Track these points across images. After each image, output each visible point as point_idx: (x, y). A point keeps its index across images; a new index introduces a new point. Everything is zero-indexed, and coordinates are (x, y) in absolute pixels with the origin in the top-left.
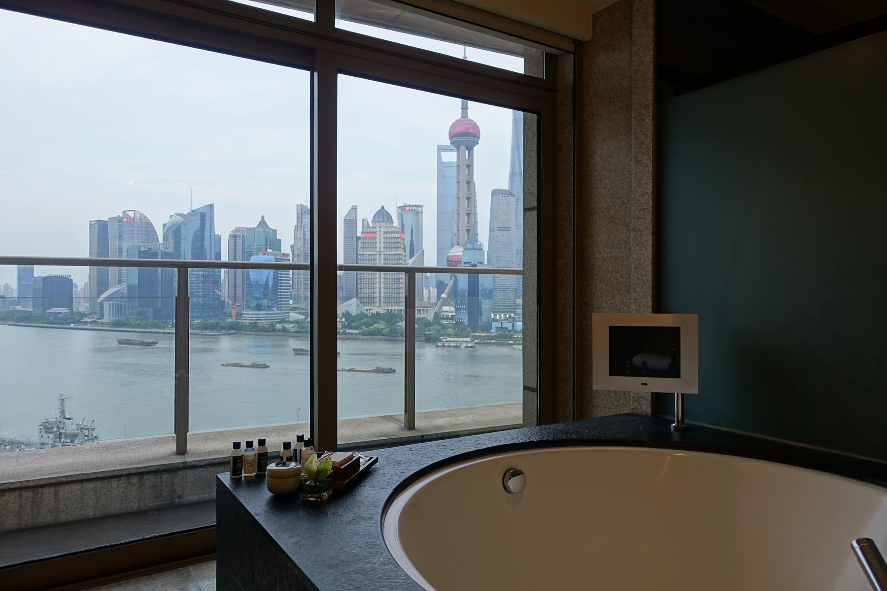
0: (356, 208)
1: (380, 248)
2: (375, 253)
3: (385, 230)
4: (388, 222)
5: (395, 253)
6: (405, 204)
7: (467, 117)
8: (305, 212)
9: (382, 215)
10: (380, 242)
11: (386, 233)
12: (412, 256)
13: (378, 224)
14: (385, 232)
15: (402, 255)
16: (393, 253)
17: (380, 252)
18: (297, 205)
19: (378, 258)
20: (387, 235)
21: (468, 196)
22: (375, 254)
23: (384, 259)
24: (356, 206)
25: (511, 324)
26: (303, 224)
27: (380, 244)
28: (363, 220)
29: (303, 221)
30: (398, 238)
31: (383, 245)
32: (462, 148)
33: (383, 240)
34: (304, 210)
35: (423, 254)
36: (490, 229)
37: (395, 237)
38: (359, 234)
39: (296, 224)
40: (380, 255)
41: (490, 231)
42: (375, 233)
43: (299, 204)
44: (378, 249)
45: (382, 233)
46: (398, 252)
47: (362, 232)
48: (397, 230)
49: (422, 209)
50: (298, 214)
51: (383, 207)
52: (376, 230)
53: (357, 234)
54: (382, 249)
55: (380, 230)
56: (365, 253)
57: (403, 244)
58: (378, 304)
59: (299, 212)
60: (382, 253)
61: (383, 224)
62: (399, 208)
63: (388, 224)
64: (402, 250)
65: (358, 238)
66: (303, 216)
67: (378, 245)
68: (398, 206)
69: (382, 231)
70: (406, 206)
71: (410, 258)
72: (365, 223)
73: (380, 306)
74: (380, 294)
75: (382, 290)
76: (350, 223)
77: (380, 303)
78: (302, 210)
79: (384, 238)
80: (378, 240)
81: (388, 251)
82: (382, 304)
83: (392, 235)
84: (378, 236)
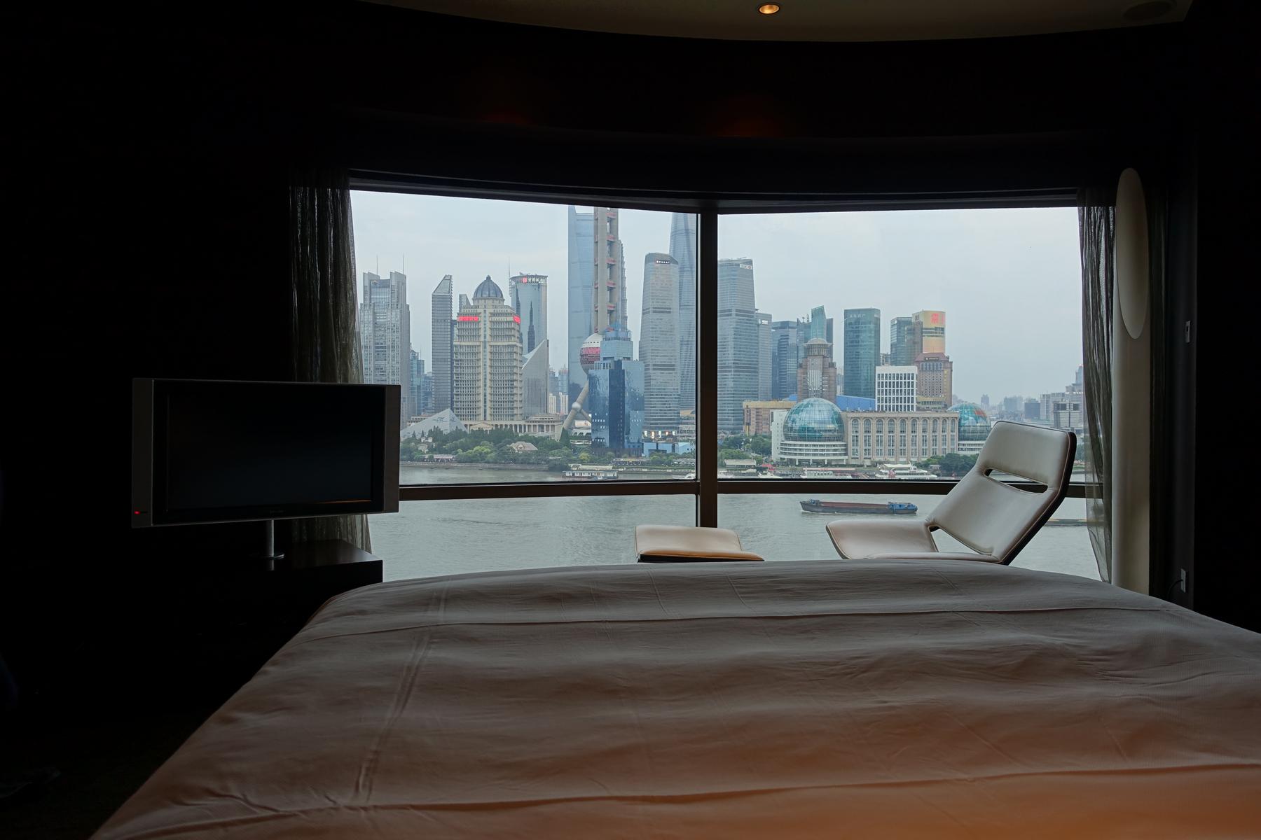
0: (450, 280)
1: (485, 337)
2: (478, 344)
3: (492, 311)
4: (497, 300)
5: (506, 344)
6: (521, 274)
8: (375, 284)
9: (488, 289)
10: (485, 328)
11: (493, 314)
12: (531, 347)
13: (482, 302)
14: (491, 314)
15: (517, 346)
16: (504, 344)
17: (485, 342)
18: (364, 273)
19: (482, 351)
20: (495, 318)
21: (611, 263)
22: (478, 346)
23: (491, 353)
24: (451, 276)
25: (671, 445)
26: (373, 302)
27: (485, 331)
28: (460, 296)
29: (373, 296)
30: (511, 322)
31: (488, 332)
33: (488, 325)
34: (374, 281)
35: (548, 346)
36: (643, 310)
37: (506, 322)
38: (455, 317)
40: (485, 347)
41: (643, 314)
42: (477, 314)
43: (366, 272)
44: (482, 339)
45: (488, 315)
46: (510, 343)
47: (458, 314)
48: (509, 311)
49: (546, 281)
50: (364, 287)
51: (489, 278)
52: (479, 311)
53: (451, 316)
55: (485, 311)
56: (463, 344)
57: (519, 331)
58: (482, 417)
59: (367, 284)
60: (488, 345)
61: (489, 302)
62: (513, 278)
63: (497, 303)
64: (516, 339)
65: (453, 323)
66: (373, 290)
67: (482, 332)
68: (511, 277)
69: (488, 312)
70: (522, 276)
71: (530, 350)
72: (464, 300)
73: (485, 420)
74: (485, 402)
75: (488, 397)
76: (441, 301)
77: (485, 416)
78: (370, 281)
79: (490, 322)
80: (482, 326)
81: (496, 341)
82: (488, 417)
83: (503, 318)
84: (481, 319)
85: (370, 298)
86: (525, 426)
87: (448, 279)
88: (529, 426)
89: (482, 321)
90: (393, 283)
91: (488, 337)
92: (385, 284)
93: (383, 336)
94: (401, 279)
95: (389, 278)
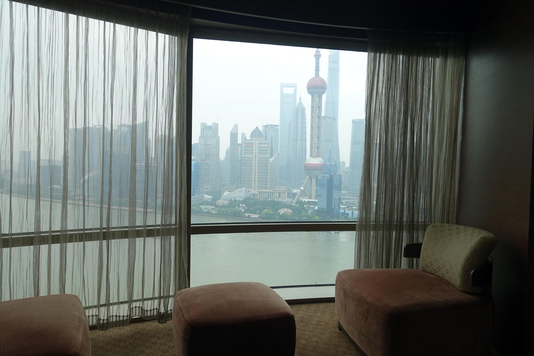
1: (255, 153)
2: (252, 156)
3: (259, 142)
4: (261, 137)
5: (265, 156)
6: (268, 124)
7: (319, 76)
9: (256, 133)
10: (256, 149)
11: (259, 144)
12: (272, 156)
13: (254, 138)
14: (258, 143)
16: (263, 156)
17: (255, 156)
19: (254, 159)
20: (260, 145)
21: (318, 126)
22: (253, 157)
23: (258, 160)
25: (351, 211)
26: (204, 135)
27: (256, 151)
28: (242, 134)
29: (204, 133)
30: (267, 147)
31: (257, 151)
32: (316, 96)
33: (257, 148)
34: (206, 126)
35: (279, 155)
37: (265, 147)
38: (239, 143)
39: (200, 135)
40: (255, 158)
42: (252, 143)
43: (202, 122)
44: (254, 154)
45: (257, 144)
46: (267, 156)
47: (242, 142)
48: (266, 142)
49: (278, 127)
50: (201, 129)
51: (257, 128)
52: (253, 142)
53: (237, 142)
54: (257, 154)
55: (256, 142)
56: (246, 156)
58: (253, 188)
60: (257, 157)
61: (257, 138)
64: (269, 155)
66: (204, 130)
67: (254, 151)
68: (263, 125)
69: (257, 143)
72: (244, 135)
73: (255, 189)
74: (255, 181)
75: (256, 179)
76: (234, 136)
77: (255, 187)
78: (204, 127)
79: (258, 147)
80: (254, 148)
81: (260, 155)
82: (256, 188)
83: (262, 145)
84: (254, 146)
85: (204, 134)
86: (272, 192)
87: (236, 126)
88: (274, 192)
89: (255, 146)
90: (213, 127)
91: (257, 153)
92: (210, 128)
93: (209, 150)
94: (216, 125)
95: (212, 125)
